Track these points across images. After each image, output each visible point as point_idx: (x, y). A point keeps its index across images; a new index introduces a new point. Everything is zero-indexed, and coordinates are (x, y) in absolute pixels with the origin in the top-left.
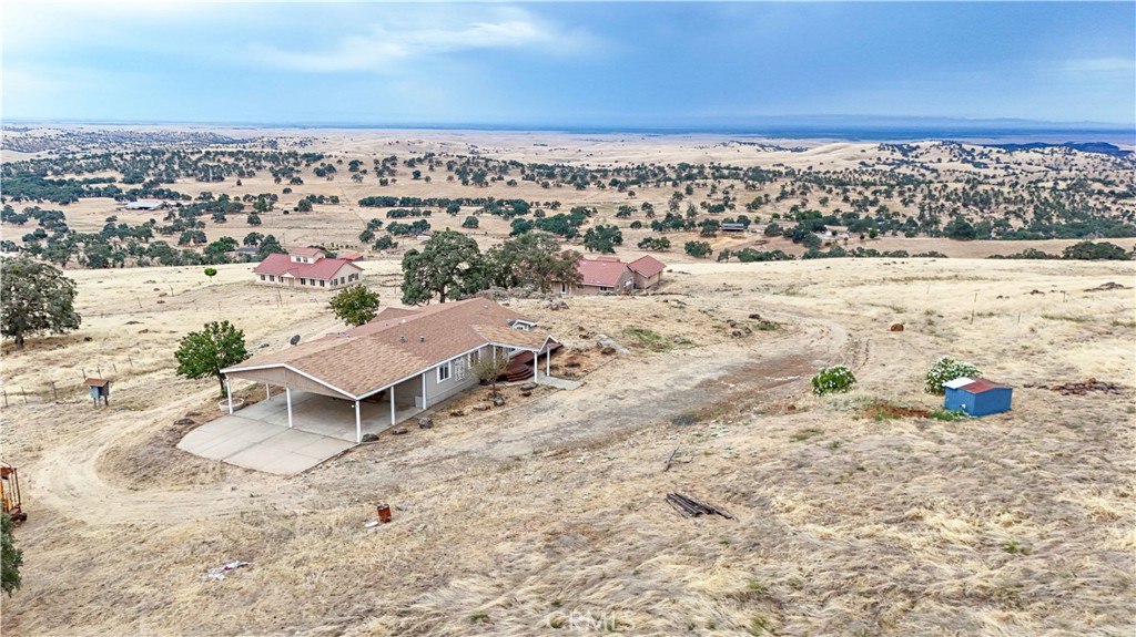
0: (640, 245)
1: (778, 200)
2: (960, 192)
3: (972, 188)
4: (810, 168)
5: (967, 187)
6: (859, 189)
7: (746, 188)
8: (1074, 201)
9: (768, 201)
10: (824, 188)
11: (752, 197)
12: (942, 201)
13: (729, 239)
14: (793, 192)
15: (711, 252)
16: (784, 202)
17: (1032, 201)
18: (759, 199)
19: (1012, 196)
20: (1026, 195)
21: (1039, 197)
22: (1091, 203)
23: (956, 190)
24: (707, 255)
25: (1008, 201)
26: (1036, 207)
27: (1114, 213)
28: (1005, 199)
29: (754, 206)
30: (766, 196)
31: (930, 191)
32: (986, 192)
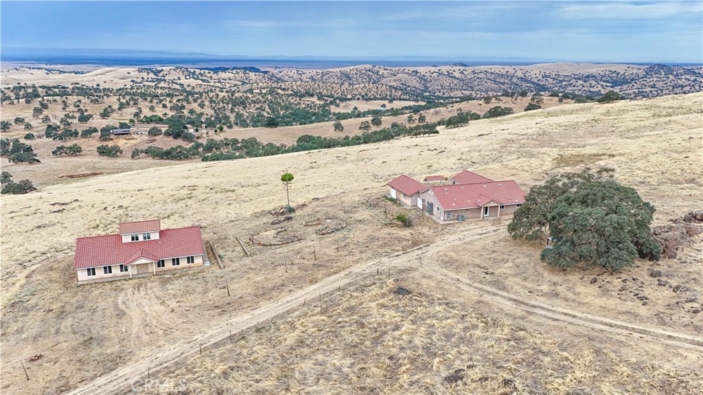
0: (53, 153)
1: (120, 109)
2: (227, 97)
3: (232, 95)
4: (98, 85)
5: (230, 94)
6: (168, 99)
7: (91, 102)
8: (283, 101)
9: (113, 111)
10: (146, 99)
11: (100, 108)
12: (221, 104)
13: (125, 141)
14: (128, 103)
15: (121, 152)
16: (124, 110)
17: (265, 102)
18: (105, 110)
19: (254, 99)
20: (260, 97)
21: (267, 99)
22: (292, 101)
23: (224, 97)
24: (118, 154)
25: (254, 102)
26: (268, 105)
27: (304, 106)
28: (252, 101)
29: (105, 114)
30: (110, 107)
31: (211, 98)
32: (241, 97)
